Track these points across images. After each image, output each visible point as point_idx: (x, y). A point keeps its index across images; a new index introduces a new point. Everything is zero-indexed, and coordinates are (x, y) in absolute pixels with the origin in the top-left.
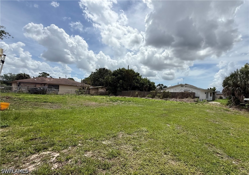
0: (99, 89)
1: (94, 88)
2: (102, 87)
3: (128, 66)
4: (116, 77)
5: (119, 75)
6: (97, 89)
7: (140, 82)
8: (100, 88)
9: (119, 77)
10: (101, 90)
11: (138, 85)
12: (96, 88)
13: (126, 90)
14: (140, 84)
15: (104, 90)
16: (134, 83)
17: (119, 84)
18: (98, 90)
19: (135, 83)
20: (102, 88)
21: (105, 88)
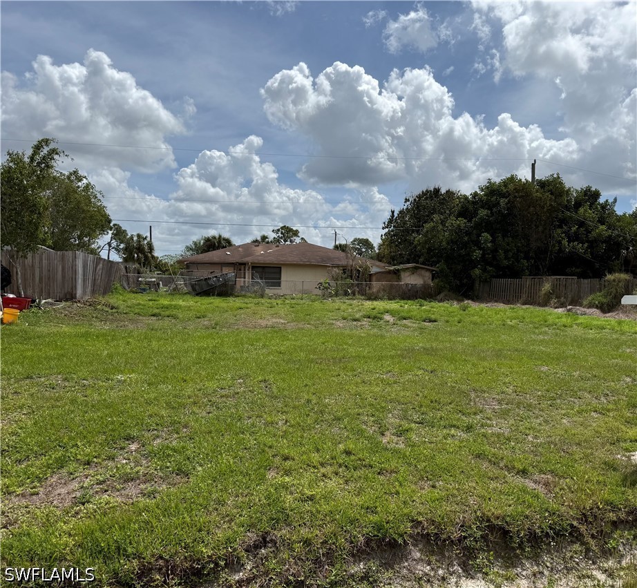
0: (403, 275)
1: (384, 270)
2: (416, 268)
3: (533, 165)
4: (470, 221)
5: (483, 213)
6: (396, 273)
7: (594, 234)
8: (404, 270)
9: (482, 219)
10: (411, 280)
11: (580, 248)
12: (389, 272)
13: (515, 273)
14: (593, 244)
15: (423, 277)
16: (560, 242)
17: (480, 248)
18: (399, 279)
19: (565, 242)
20: (414, 270)
21: (427, 270)
